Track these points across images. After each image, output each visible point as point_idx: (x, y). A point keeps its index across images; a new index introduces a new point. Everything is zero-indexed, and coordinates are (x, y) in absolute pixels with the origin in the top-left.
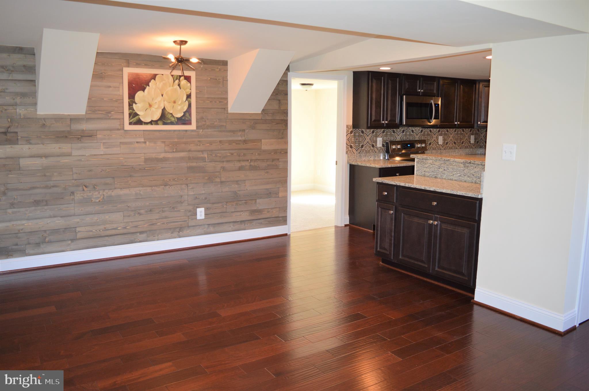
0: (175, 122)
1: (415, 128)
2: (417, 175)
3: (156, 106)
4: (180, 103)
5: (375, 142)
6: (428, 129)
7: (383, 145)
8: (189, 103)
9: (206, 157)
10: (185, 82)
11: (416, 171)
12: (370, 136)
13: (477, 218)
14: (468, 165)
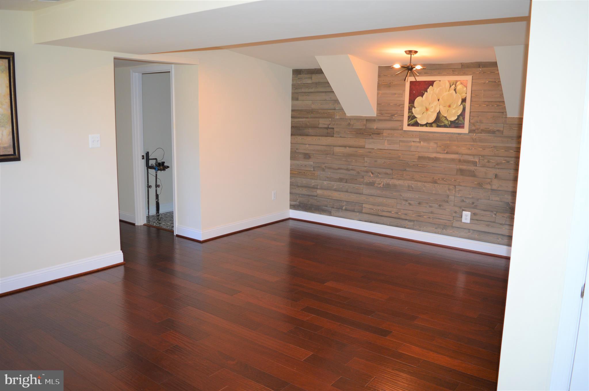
0: (448, 125)
3: (432, 110)
4: (455, 106)
8: (463, 107)
10: (461, 87)
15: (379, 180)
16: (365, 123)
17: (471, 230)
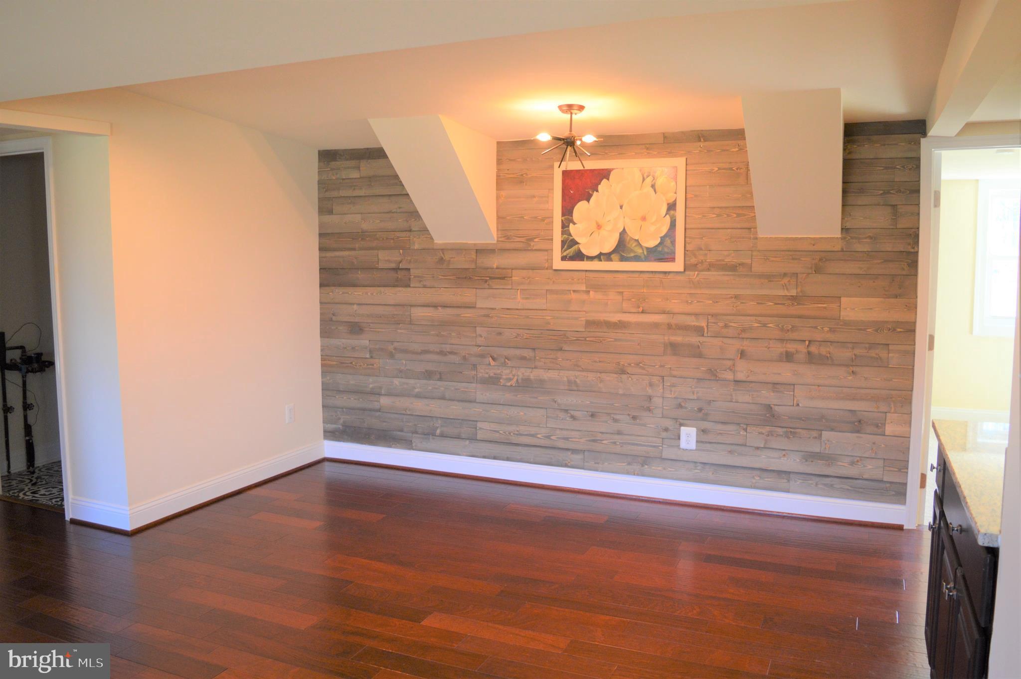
0: (643, 257)
3: (609, 228)
4: (654, 219)
8: (671, 218)
9: (705, 327)
10: (665, 180)
15: (508, 371)
16: (475, 257)
17: (699, 464)
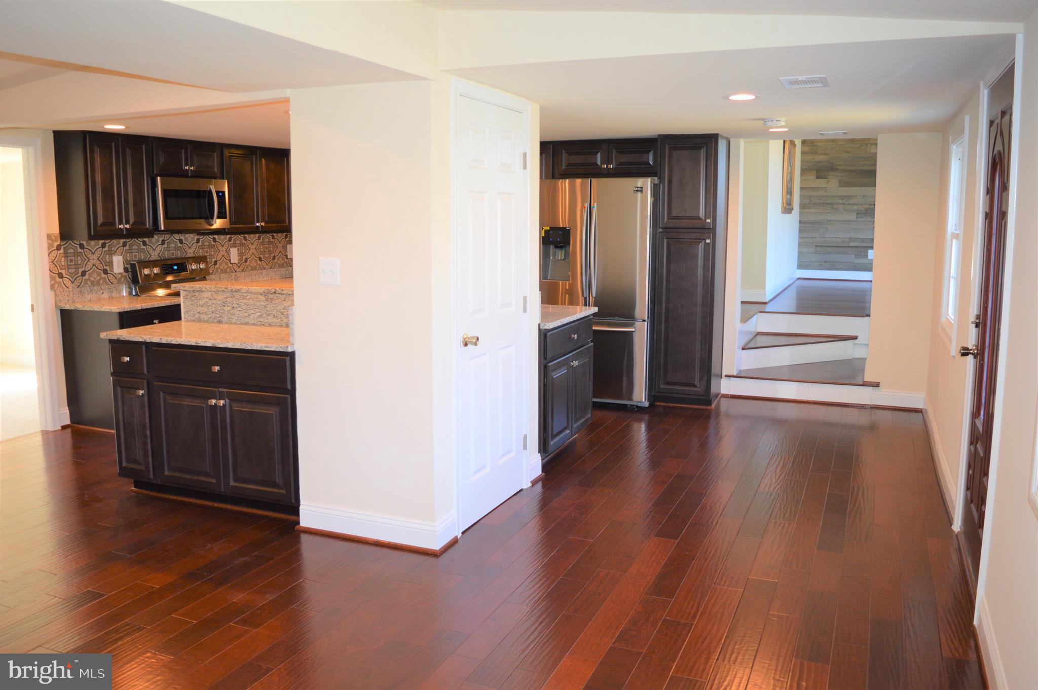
1: (185, 236)
2: (187, 321)
5: (108, 264)
6: (210, 236)
7: (126, 270)
11: (185, 314)
12: (97, 255)
13: (289, 387)
14: (272, 296)
